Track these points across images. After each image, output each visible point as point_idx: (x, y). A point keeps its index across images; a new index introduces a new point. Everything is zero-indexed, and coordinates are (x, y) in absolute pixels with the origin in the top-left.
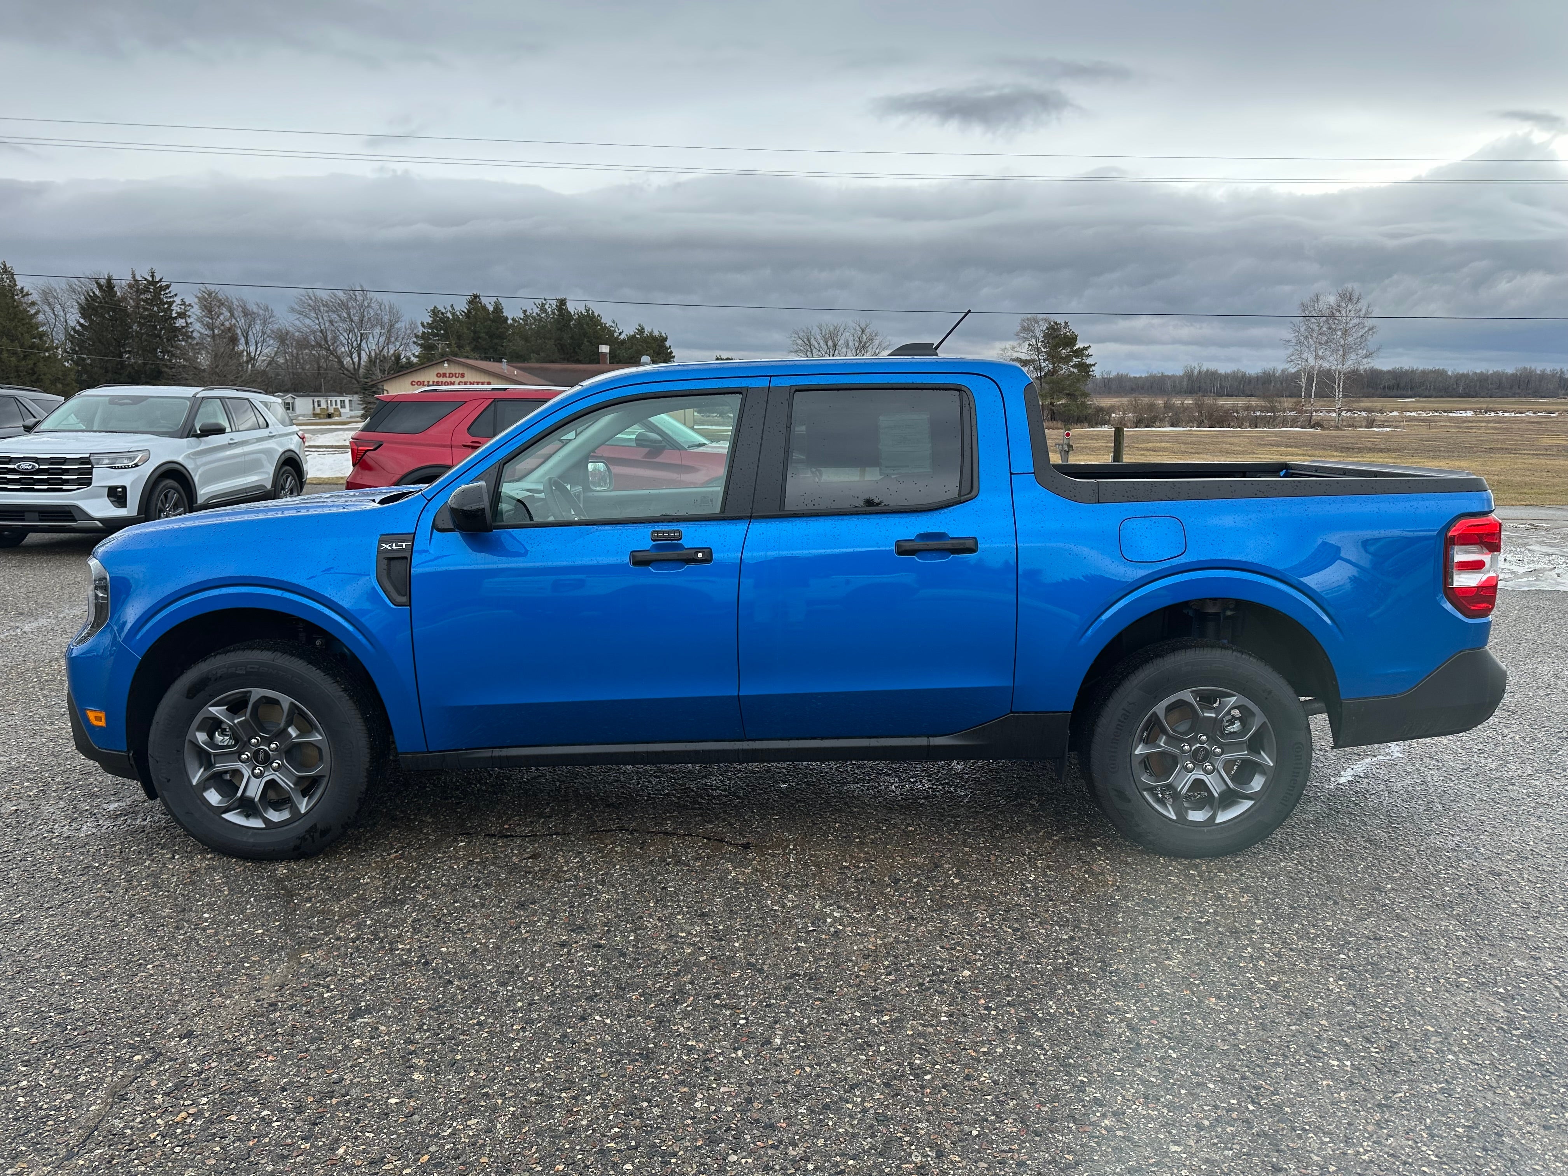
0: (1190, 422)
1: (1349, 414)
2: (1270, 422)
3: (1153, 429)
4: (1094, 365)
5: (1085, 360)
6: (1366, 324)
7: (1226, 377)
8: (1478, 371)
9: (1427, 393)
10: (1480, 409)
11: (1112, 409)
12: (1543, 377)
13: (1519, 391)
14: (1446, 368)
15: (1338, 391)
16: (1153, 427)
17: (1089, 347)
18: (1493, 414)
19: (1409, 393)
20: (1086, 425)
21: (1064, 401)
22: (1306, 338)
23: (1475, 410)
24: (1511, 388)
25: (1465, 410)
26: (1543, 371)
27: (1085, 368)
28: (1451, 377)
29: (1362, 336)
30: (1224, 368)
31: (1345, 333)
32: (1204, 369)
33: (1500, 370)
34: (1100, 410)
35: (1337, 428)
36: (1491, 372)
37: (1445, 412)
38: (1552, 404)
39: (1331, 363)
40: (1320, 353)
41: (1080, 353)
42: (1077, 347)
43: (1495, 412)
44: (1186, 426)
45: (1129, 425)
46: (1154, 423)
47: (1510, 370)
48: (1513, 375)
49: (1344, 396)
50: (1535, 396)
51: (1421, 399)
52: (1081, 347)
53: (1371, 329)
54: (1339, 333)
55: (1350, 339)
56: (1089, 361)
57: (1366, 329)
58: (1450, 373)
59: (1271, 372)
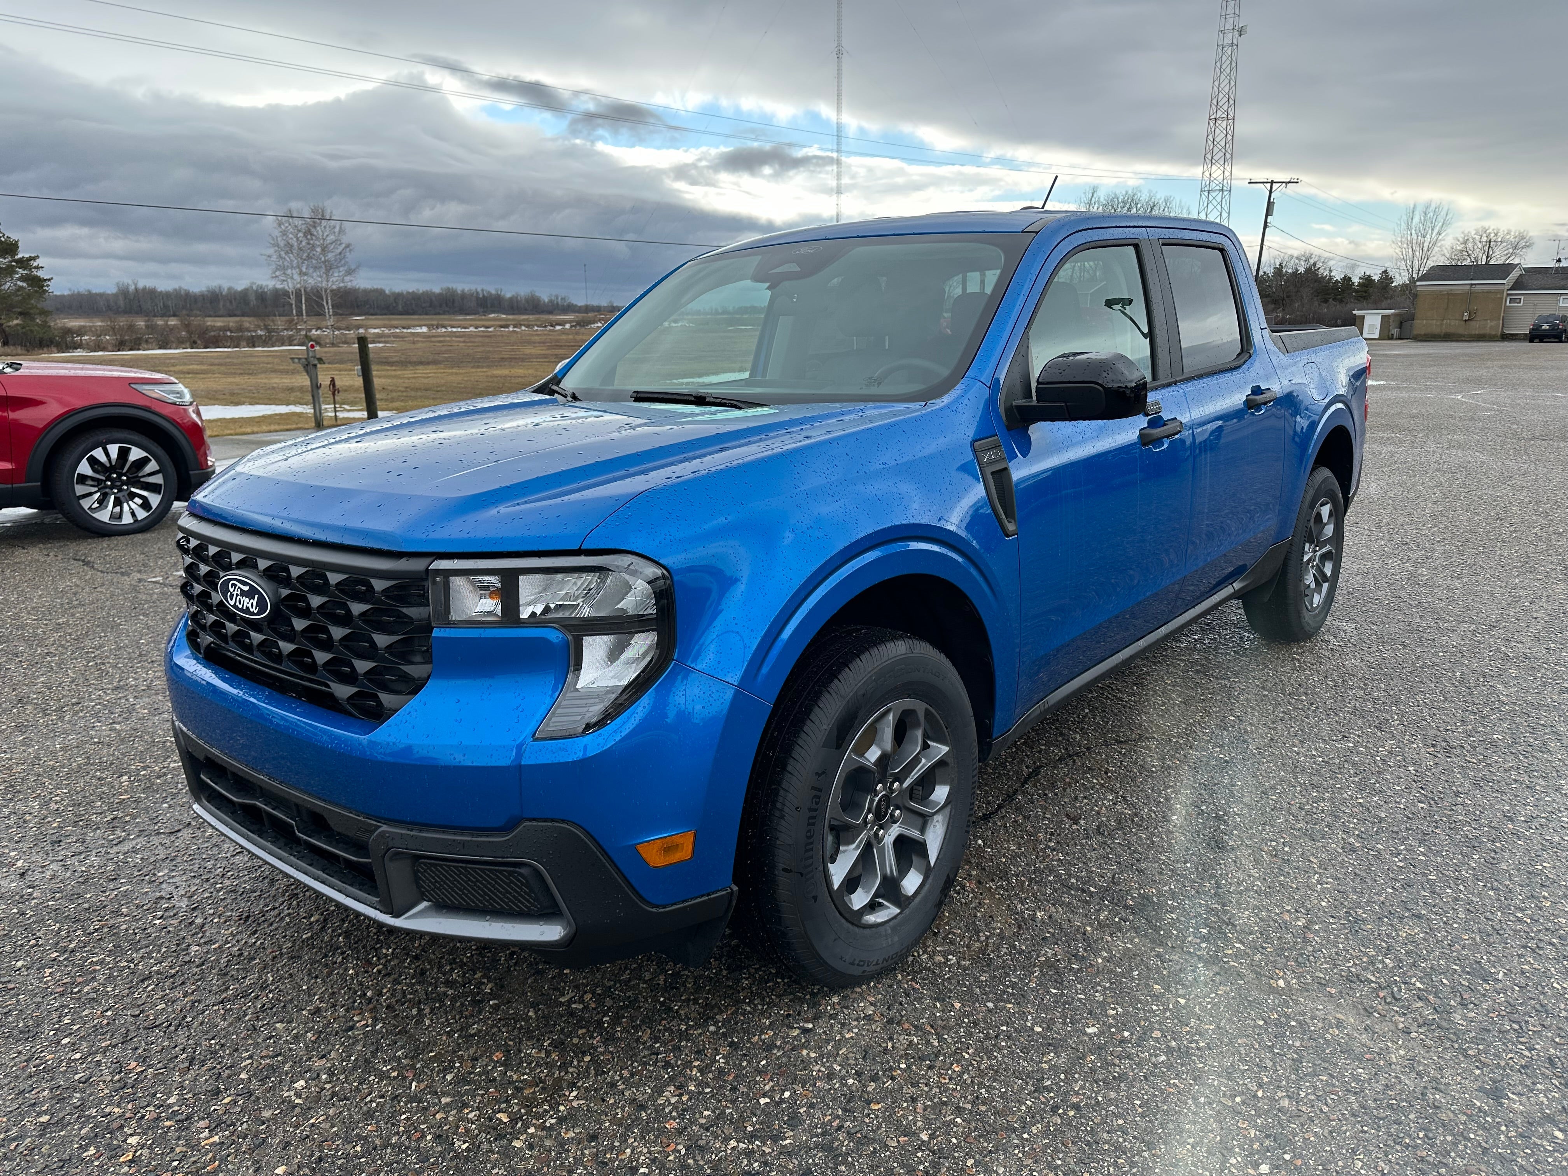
0: (180, 343)
1: (319, 332)
2: (266, 341)
3: (141, 352)
4: (49, 280)
5: (35, 272)
6: (343, 241)
7: (167, 295)
8: (411, 291)
9: (372, 311)
10: (433, 325)
11: (80, 332)
12: (463, 296)
13: (447, 309)
14: (383, 288)
15: (328, 308)
16: (139, 349)
17: (38, 257)
18: (444, 330)
19: (356, 311)
20: (54, 349)
21: (15, 322)
22: (287, 253)
23: (430, 327)
24: (441, 306)
25: (421, 326)
26: (463, 291)
27: (38, 283)
28: (389, 296)
29: (340, 253)
30: (164, 286)
31: (324, 249)
32: (141, 285)
33: (428, 289)
34: (69, 331)
35: (333, 345)
36: (421, 291)
37: (404, 328)
38: (479, 320)
39: (314, 280)
40: (304, 270)
41: (24, 263)
42: (20, 256)
43: (445, 327)
44: (176, 348)
45: (110, 348)
46: (140, 344)
47: (437, 290)
48: (440, 294)
49: (335, 314)
50: (461, 314)
51: (371, 317)
52: (27, 256)
53: (348, 246)
54: (319, 250)
55: (330, 256)
56: (41, 274)
57: (343, 246)
58: (387, 292)
59: (217, 290)
